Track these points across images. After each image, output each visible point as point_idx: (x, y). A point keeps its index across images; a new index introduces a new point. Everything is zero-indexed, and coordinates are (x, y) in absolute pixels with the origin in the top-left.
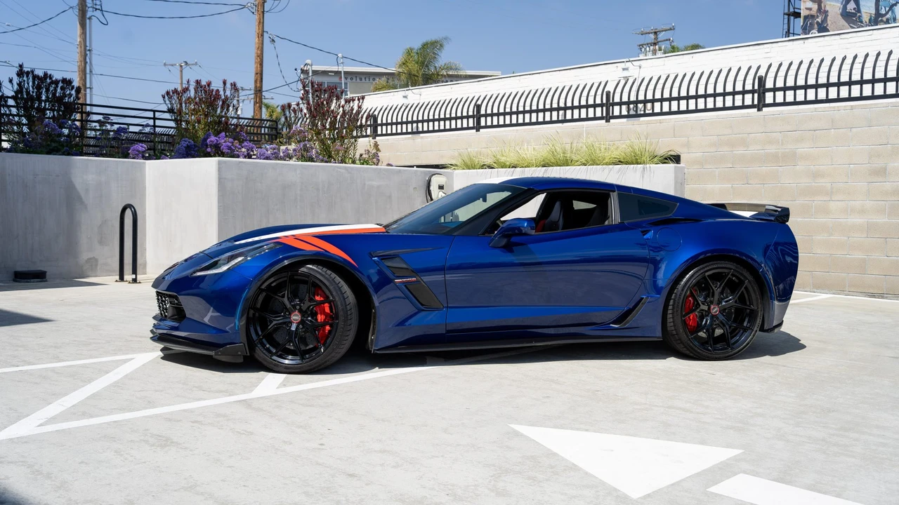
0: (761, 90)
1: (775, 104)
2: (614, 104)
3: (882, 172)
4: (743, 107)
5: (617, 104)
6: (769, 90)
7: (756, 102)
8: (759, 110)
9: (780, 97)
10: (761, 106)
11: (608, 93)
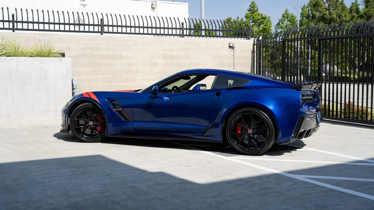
0: (102, 25)
1: (108, 32)
2: (17, 22)
3: (154, 64)
4: (94, 32)
5: (20, 22)
6: (106, 26)
7: (100, 30)
8: (102, 34)
9: (111, 29)
10: (103, 32)
11: (13, 16)
